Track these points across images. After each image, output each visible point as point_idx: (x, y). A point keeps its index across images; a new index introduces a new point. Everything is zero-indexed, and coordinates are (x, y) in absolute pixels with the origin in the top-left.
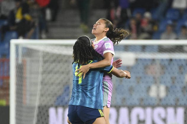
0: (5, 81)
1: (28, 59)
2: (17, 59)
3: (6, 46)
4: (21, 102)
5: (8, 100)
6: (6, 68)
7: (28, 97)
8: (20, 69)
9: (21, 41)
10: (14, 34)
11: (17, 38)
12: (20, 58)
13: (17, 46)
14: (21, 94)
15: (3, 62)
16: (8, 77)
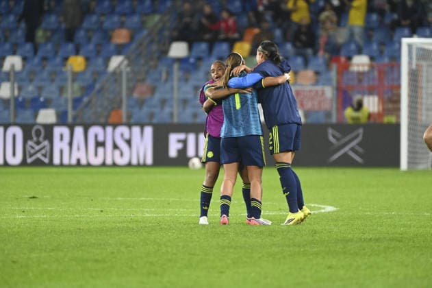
0: (395, 92)
1: (424, 63)
2: (410, 63)
3: (397, 46)
4: (416, 119)
5: (398, 117)
6: (396, 75)
7: (424, 112)
8: (414, 75)
9: (416, 40)
10: (406, 31)
11: (410, 36)
12: (414, 62)
13: (410, 46)
14: (416, 108)
15: (392, 67)
16: (399, 87)
